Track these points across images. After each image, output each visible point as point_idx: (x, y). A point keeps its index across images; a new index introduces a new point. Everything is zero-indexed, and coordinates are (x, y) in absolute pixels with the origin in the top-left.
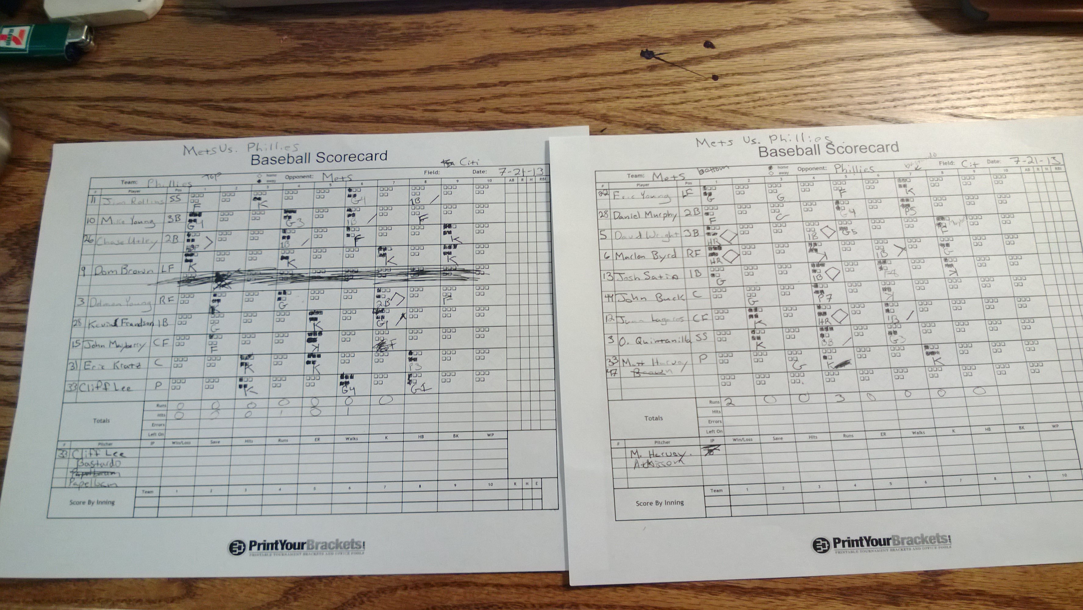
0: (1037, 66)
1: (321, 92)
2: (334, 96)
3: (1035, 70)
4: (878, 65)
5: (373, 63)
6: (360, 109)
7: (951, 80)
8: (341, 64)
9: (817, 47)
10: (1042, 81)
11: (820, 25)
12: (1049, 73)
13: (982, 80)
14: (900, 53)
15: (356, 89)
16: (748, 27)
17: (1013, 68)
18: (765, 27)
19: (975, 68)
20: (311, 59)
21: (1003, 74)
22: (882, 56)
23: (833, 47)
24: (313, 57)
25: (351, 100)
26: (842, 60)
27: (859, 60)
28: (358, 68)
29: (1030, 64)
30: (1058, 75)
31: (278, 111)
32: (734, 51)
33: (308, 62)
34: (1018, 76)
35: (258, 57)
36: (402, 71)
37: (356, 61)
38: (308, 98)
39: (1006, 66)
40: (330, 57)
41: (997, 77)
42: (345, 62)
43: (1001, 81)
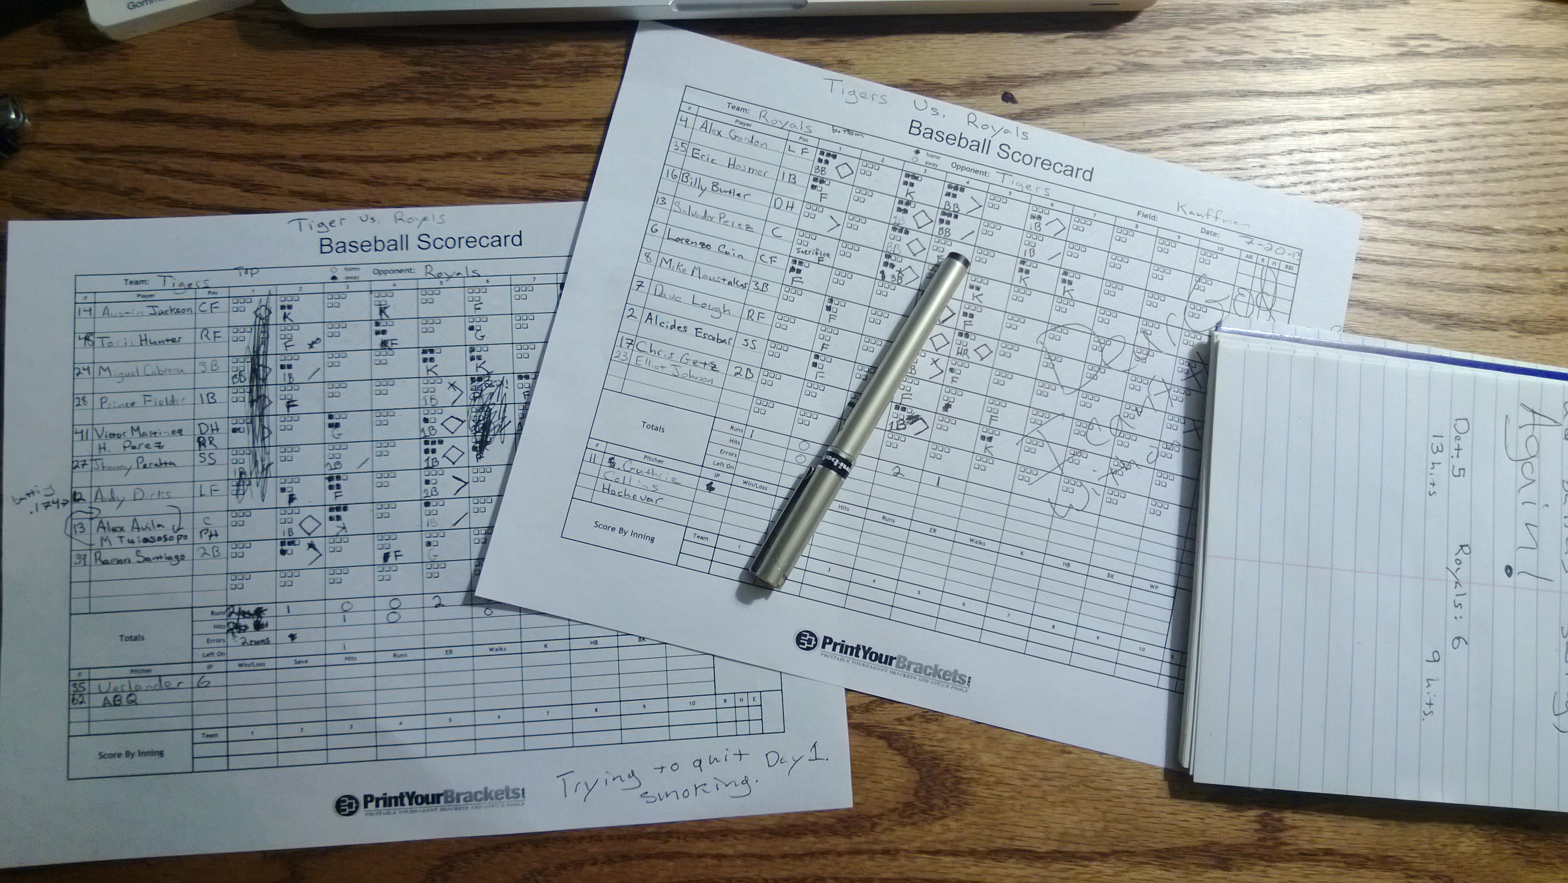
0: (1445, 145)
1: (452, 149)
2: (470, 157)
3: (1441, 151)
4: (1237, 137)
5: (528, 108)
6: (509, 178)
7: (1332, 161)
8: (479, 106)
9: (1155, 107)
10: (1449, 166)
11: (1158, 74)
12: (1458, 155)
13: (1372, 163)
14: (1266, 120)
15: (503, 146)
16: (1063, 73)
17: (1412, 148)
18: (1086, 74)
19: (1364, 145)
20: (433, 97)
21: (1401, 155)
22: (1242, 122)
23: (1177, 108)
24: (435, 94)
25: (496, 163)
26: (1189, 127)
27: (1212, 128)
28: (506, 113)
29: (1436, 141)
30: (1470, 159)
31: (388, 177)
32: (1042, 109)
33: (429, 102)
34: (1419, 158)
35: (353, 91)
36: (571, 121)
37: (501, 102)
38: (431, 158)
39: (1405, 143)
40: (462, 96)
41: (1392, 159)
42: (483, 103)
43: (1397, 165)
